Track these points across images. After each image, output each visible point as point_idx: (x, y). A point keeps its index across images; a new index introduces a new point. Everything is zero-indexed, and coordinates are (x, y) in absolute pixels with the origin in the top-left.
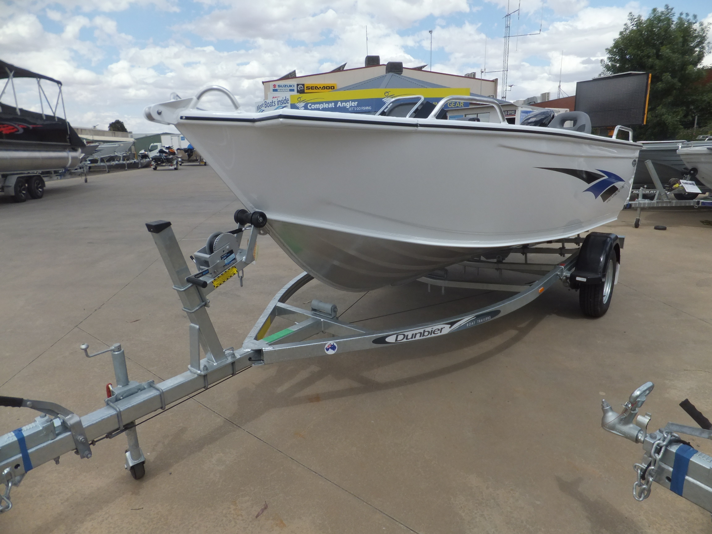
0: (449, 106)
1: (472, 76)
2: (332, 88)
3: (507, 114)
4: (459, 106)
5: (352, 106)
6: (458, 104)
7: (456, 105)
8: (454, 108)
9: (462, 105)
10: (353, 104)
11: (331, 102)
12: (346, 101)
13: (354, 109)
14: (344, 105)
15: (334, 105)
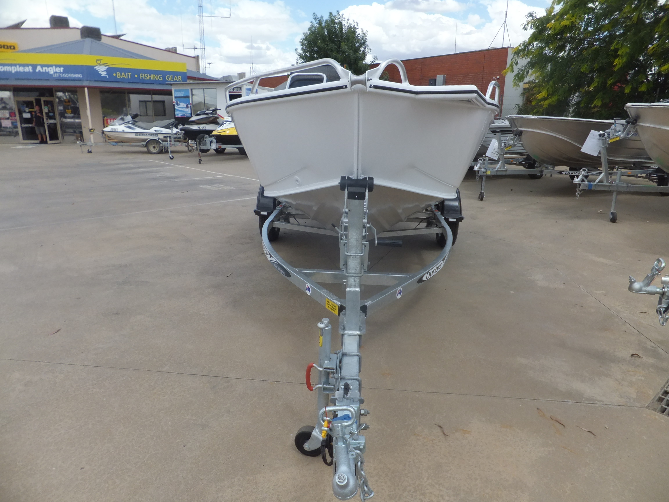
0: (167, 80)
1: (173, 51)
2: (12, 47)
3: (234, 91)
4: (177, 80)
5: (56, 73)
6: (176, 78)
7: (175, 79)
8: (172, 81)
9: (180, 80)
10: (58, 70)
11: (28, 65)
12: (48, 66)
13: (60, 76)
14: (45, 70)
15: (32, 69)
